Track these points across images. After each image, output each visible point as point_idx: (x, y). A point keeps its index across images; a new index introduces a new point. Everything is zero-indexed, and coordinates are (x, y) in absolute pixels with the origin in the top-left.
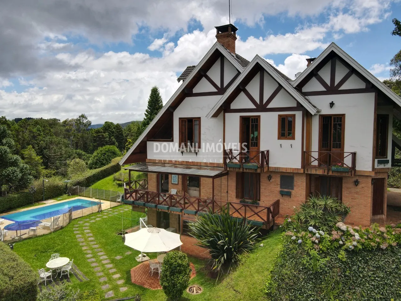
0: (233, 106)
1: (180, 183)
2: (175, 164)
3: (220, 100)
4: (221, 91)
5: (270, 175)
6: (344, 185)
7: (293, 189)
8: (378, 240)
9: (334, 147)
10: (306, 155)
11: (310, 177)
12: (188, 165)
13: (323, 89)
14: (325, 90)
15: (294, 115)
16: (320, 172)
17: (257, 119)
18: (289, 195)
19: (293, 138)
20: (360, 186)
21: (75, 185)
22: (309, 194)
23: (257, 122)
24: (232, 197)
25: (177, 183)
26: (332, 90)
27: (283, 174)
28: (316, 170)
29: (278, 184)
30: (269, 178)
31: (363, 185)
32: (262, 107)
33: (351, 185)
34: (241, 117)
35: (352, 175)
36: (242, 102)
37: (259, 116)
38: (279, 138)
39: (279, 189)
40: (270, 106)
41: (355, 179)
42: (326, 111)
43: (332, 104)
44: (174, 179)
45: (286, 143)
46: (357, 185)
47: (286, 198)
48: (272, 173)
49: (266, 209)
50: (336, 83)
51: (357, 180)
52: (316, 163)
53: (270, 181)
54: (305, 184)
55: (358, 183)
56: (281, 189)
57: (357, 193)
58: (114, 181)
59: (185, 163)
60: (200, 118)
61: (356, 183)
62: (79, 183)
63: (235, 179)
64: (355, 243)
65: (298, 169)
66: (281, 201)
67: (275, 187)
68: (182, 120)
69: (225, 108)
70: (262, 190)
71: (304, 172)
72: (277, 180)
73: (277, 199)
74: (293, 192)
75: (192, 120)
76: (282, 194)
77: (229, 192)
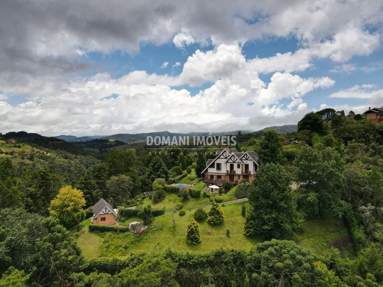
0: (228, 161)
1: (217, 177)
2: (215, 173)
3: (226, 160)
4: (226, 158)
6: (248, 177)
9: (247, 170)
10: (242, 171)
11: (243, 175)
12: (218, 173)
13: (245, 159)
15: (240, 164)
16: (244, 174)
17: (233, 164)
18: (239, 179)
22: (243, 178)
24: (228, 179)
26: (247, 159)
27: (238, 175)
32: (234, 162)
34: (230, 164)
36: (230, 161)
38: (237, 168)
39: (237, 178)
40: (236, 162)
42: (246, 163)
44: (215, 177)
45: (239, 169)
48: (236, 175)
49: (235, 181)
52: (244, 173)
57: (251, 178)
58: (188, 179)
60: (221, 164)
61: (251, 176)
62: (178, 180)
63: (229, 176)
65: (241, 174)
68: (217, 164)
69: (227, 162)
70: (234, 178)
75: (219, 164)
76: (238, 179)
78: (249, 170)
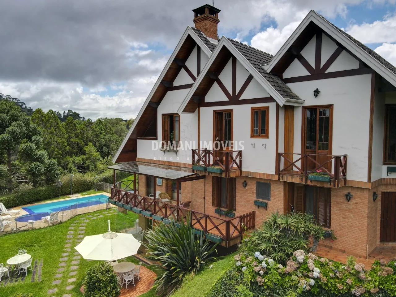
0: (208, 99)
1: (164, 185)
2: (158, 164)
5: (245, 181)
6: (333, 199)
7: (269, 199)
8: (349, 281)
9: (319, 149)
11: (290, 187)
12: (169, 165)
13: (306, 73)
14: (309, 74)
15: (268, 108)
16: (296, 180)
17: (230, 114)
18: (265, 206)
19: (267, 137)
20: (353, 201)
21: (101, 181)
22: (290, 208)
23: (230, 117)
24: (209, 204)
25: (161, 185)
26: (317, 73)
27: (259, 181)
28: (292, 178)
29: (253, 193)
30: (245, 184)
31: (357, 200)
32: (235, 99)
33: (342, 200)
34: (214, 111)
35: (335, 186)
37: (231, 110)
38: (252, 137)
39: (254, 198)
40: (243, 97)
41: (346, 192)
42: (310, 101)
43: (317, 93)
44: (159, 182)
45: (259, 141)
46: (349, 200)
47: (262, 210)
48: (247, 179)
49: (225, 223)
50: (322, 65)
51: (349, 193)
53: (245, 188)
54: (282, 194)
55: (350, 198)
56: (256, 199)
57: (349, 211)
59: (167, 164)
61: (348, 197)
62: (105, 180)
63: (211, 183)
64: (312, 282)
65: (272, 175)
66: (257, 213)
67: (250, 196)
68: (163, 115)
70: (238, 198)
71: (279, 179)
72: (252, 187)
73: (253, 210)
74: (270, 203)
75: (173, 116)
76: (258, 205)
77: (206, 198)
78: (336, 152)
